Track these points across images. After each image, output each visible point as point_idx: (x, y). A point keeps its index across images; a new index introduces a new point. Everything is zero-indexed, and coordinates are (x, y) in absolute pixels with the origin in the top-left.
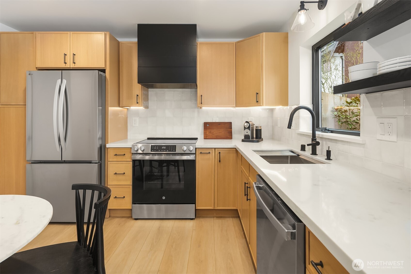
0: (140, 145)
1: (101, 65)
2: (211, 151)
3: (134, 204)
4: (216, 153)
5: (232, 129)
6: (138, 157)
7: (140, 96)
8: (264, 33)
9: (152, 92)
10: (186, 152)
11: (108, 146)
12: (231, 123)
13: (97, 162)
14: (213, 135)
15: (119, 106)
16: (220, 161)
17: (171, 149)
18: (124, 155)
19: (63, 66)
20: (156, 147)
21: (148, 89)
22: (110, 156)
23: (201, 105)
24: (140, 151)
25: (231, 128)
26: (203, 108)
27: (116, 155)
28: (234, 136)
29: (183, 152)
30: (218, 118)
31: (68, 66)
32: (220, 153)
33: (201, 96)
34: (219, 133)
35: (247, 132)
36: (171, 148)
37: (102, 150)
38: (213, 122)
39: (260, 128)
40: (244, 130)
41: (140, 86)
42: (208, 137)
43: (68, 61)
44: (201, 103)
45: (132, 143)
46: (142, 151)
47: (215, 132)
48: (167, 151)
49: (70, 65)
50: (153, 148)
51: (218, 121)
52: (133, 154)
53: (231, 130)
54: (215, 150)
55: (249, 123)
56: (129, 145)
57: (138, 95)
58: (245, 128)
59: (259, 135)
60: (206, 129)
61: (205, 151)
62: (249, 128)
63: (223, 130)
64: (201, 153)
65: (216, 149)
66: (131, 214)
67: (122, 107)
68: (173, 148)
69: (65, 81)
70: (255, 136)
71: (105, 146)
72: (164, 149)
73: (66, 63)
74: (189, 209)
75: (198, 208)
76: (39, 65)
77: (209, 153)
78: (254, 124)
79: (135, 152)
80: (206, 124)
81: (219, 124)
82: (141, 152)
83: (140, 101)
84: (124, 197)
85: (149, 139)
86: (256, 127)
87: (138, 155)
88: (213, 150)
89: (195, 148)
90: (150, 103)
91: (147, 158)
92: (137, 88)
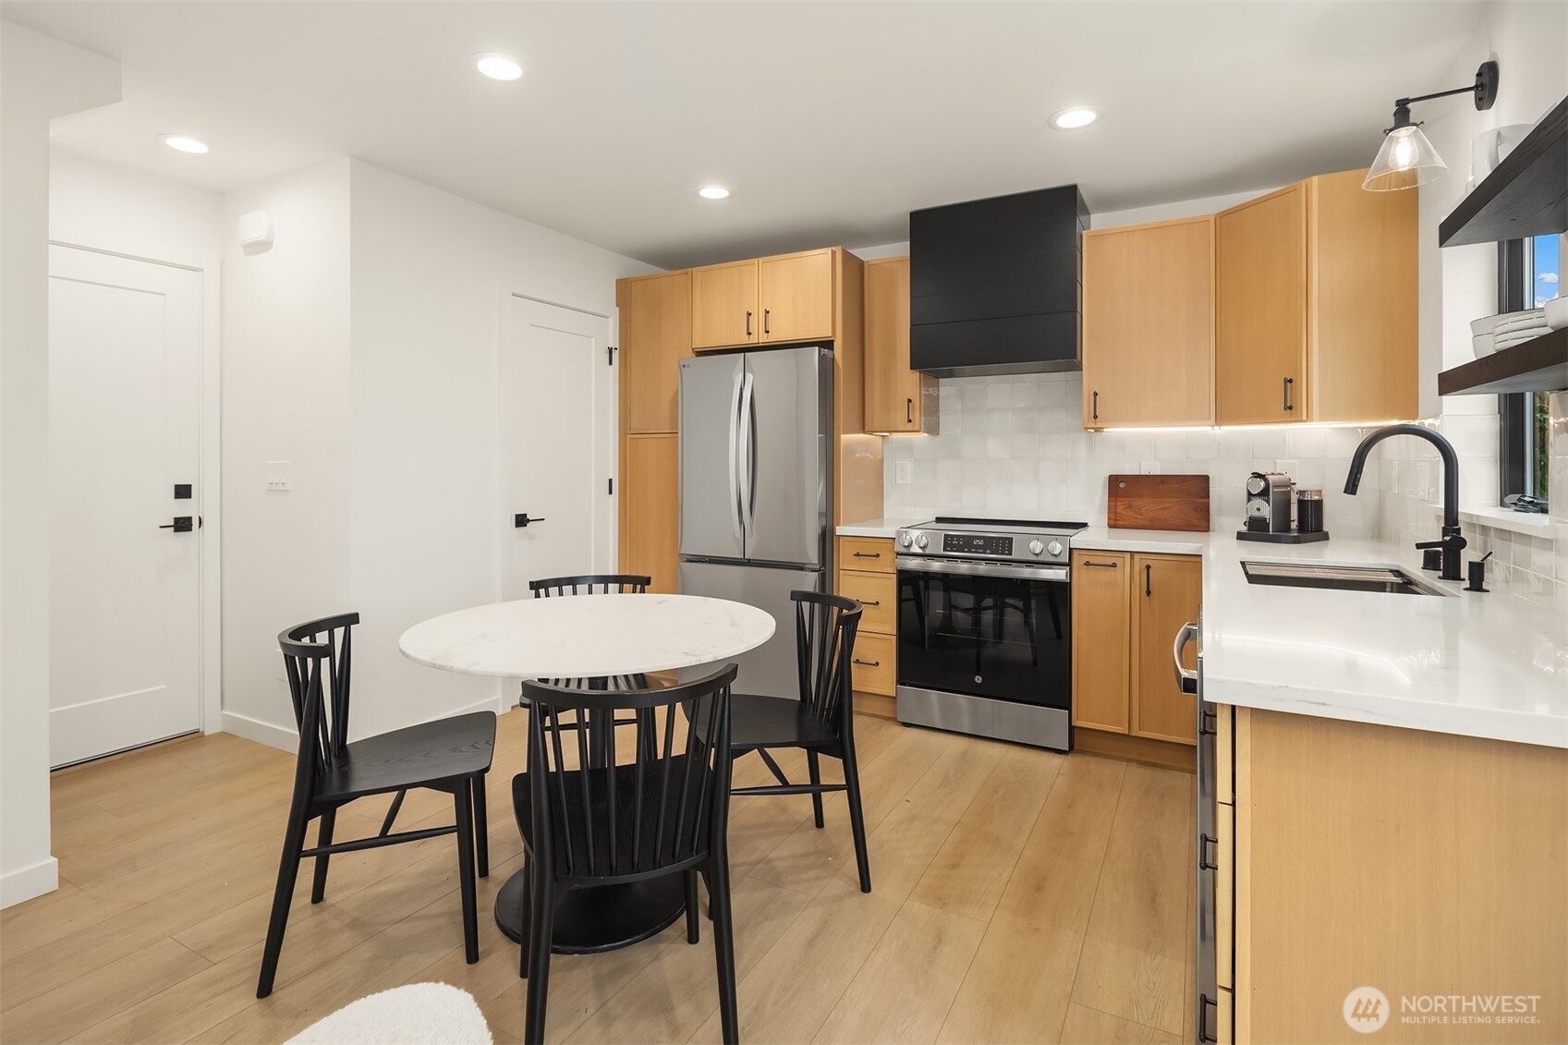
0: (915, 534)
1: (824, 332)
2: (1118, 561)
3: (901, 684)
4: (1137, 568)
5: (1208, 497)
6: (913, 564)
7: (916, 401)
8: (1315, 179)
9: (947, 388)
10: (1040, 559)
11: (840, 530)
12: (1206, 478)
13: (818, 567)
14: (1139, 516)
15: (863, 430)
16: (1149, 593)
17: (997, 546)
18: (878, 555)
19: (744, 340)
20: (958, 540)
21: (936, 380)
22: (844, 557)
23: (1095, 422)
24: (916, 549)
25: (1205, 493)
26: (1105, 430)
27: (858, 555)
28: (1215, 520)
29: (1034, 558)
30: (1158, 463)
31: (753, 340)
32: (1148, 567)
33: (1096, 394)
34: (1161, 509)
35: (1259, 509)
36: (997, 543)
37: (827, 538)
38: (1142, 474)
39: (1316, 498)
40: (1249, 500)
41: (916, 375)
42: (1121, 523)
43: (753, 329)
44: (1096, 417)
45: (898, 528)
46: (920, 547)
47: (1148, 506)
48: (988, 551)
49: (759, 338)
50: (949, 542)
51: (1157, 469)
52: (898, 554)
53: (1206, 500)
54: (1132, 558)
55: (1266, 480)
56: (887, 531)
57: (910, 401)
58: (1250, 496)
59: (1311, 522)
60: (1116, 497)
61: (1103, 561)
62: (1264, 493)
63: (1176, 500)
64: (1087, 564)
65: (1136, 556)
66: (895, 711)
67: (871, 432)
68: (1004, 544)
69: (750, 377)
70: (1294, 525)
71: (833, 530)
72: (978, 547)
73: (750, 334)
74: (1051, 722)
75: (1076, 723)
76: (701, 343)
77: (1114, 565)
78: (1294, 484)
79: (905, 551)
80: (1114, 481)
81: (1163, 482)
82: (920, 551)
83: (916, 415)
84: (877, 664)
85: (939, 520)
86: (1302, 493)
87: (912, 558)
88: (1128, 556)
89: (1070, 549)
90: (945, 420)
91: (936, 566)
92: (909, 382)
